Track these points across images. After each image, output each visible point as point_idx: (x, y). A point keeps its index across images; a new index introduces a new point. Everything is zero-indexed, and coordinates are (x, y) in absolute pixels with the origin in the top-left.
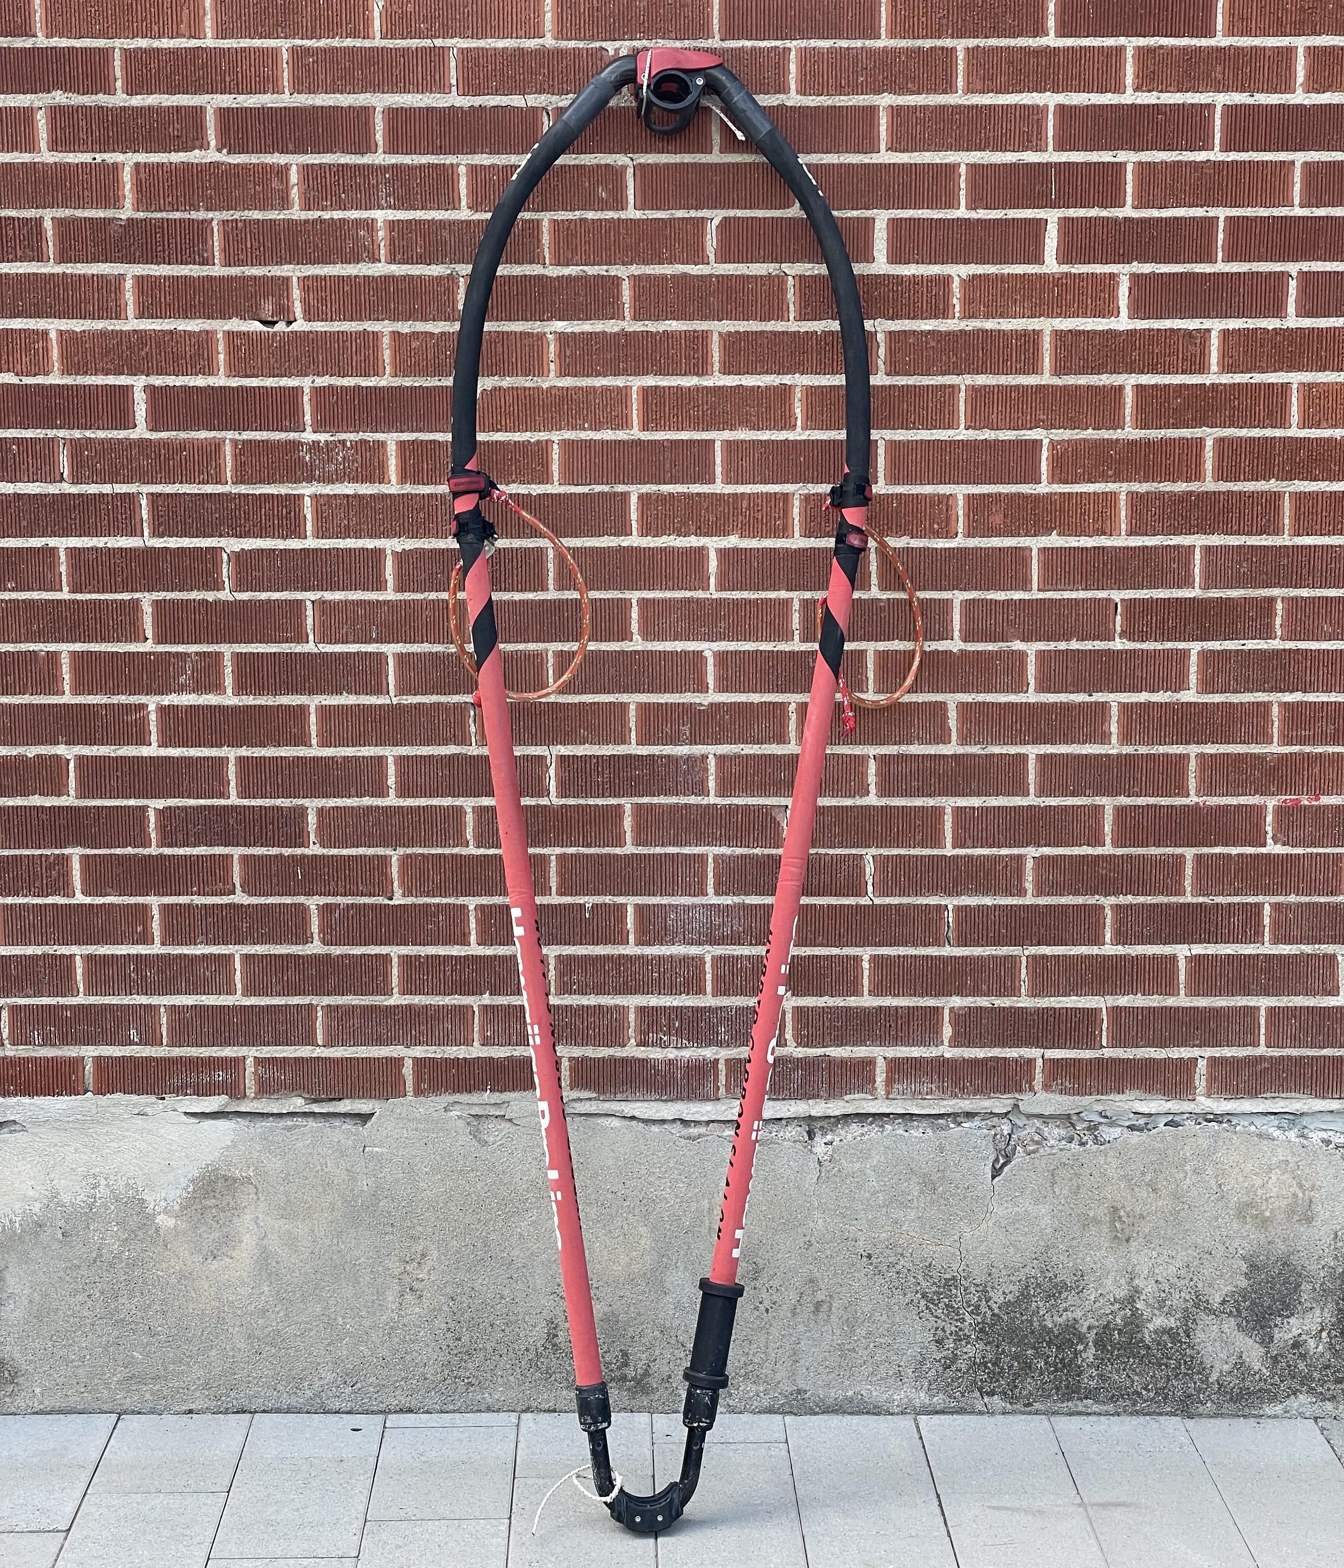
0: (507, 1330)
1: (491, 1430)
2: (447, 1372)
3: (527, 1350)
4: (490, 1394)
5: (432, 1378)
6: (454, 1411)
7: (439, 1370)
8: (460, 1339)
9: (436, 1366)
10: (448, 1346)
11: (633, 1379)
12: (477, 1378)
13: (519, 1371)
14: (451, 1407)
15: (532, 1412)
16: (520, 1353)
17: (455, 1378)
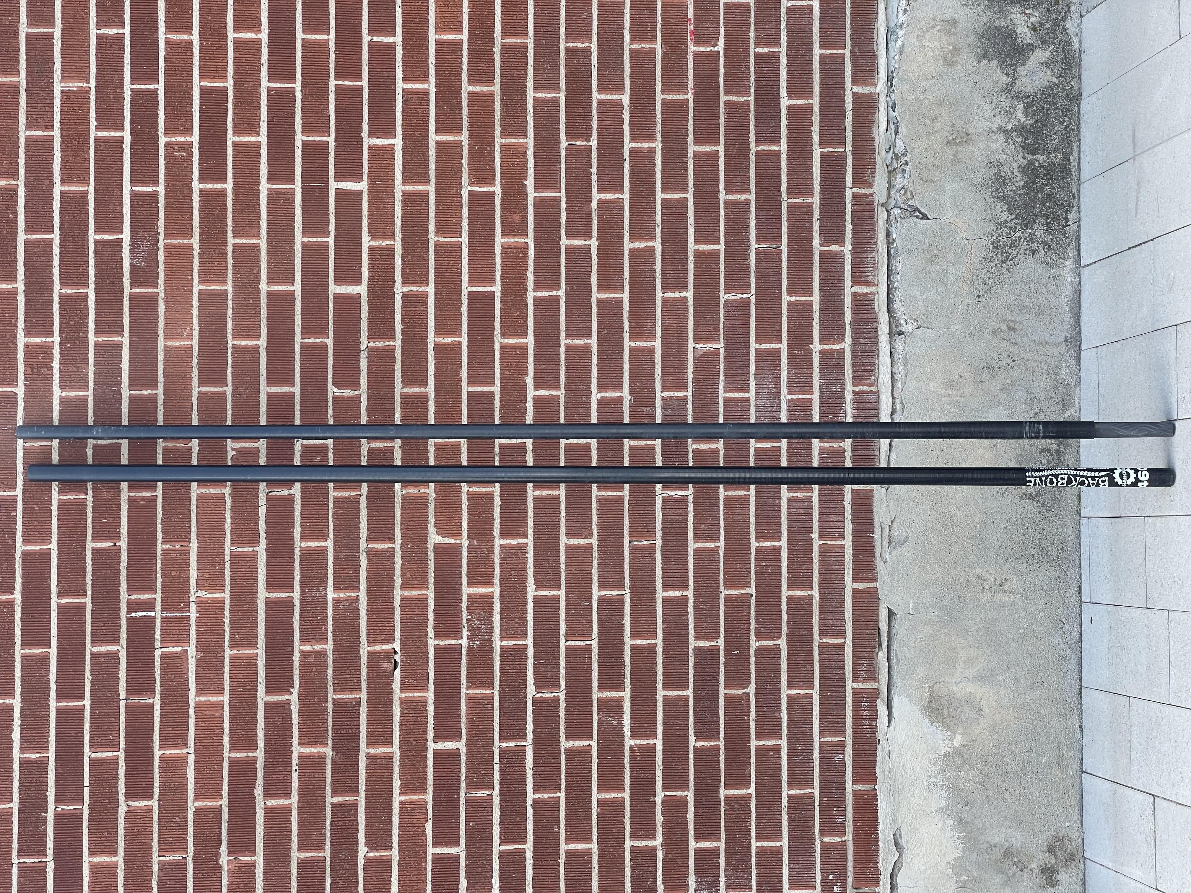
0: (1027, 525)
1: (1091, 535)
2: (1054, 564)
3: (1040, 513)
4: (1069, 536)
5: (1058, 573)
6: (1080, 559)
7: (1053, 568)
8: (1033, 555)
9: (1051, 571)
10: (1038, 563)
12: (1058, 545)
13: (1053, 518)
14: (1077, 561)
15: (1080, 510)
16: (1042, 517)
17: (1058, 558)
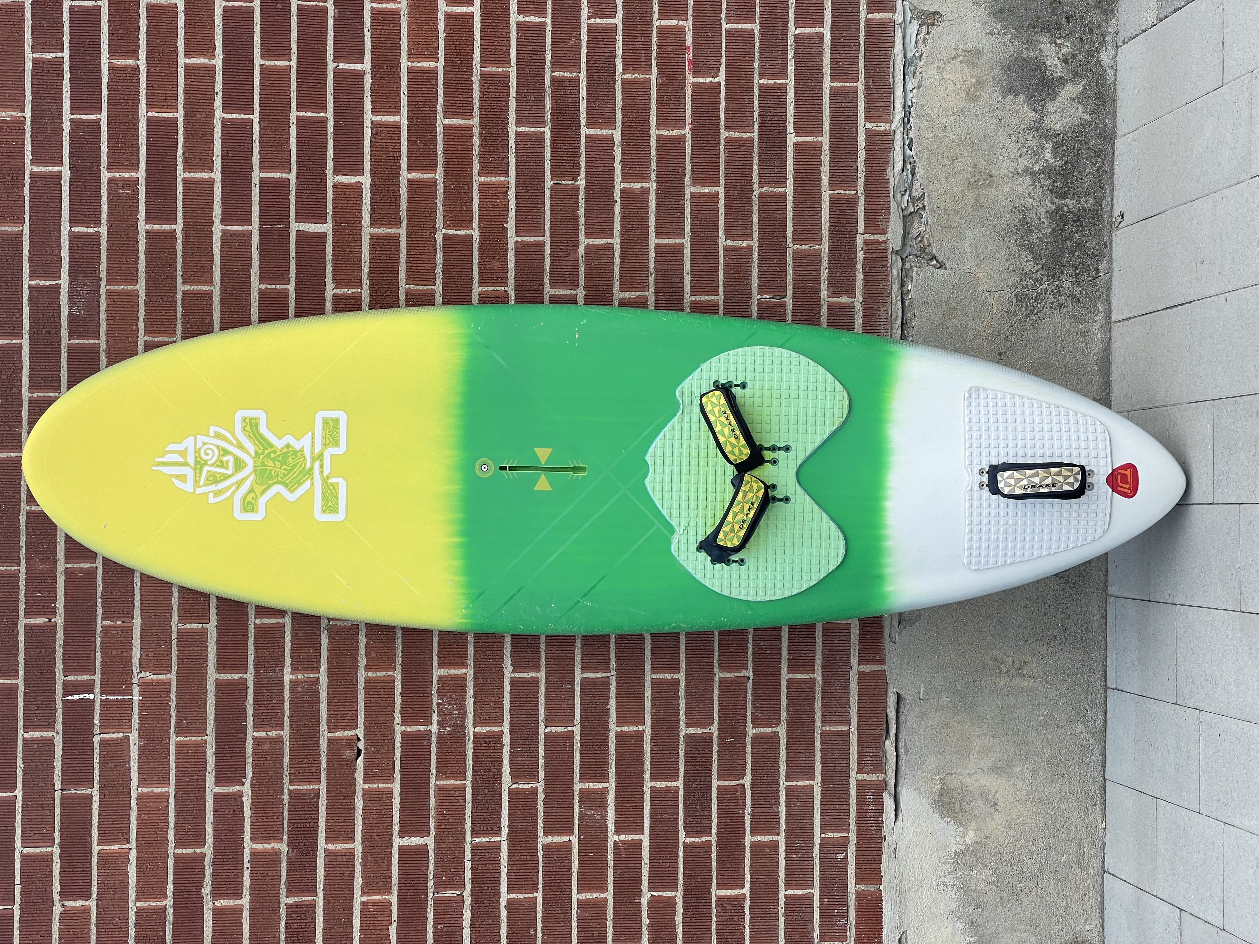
1: (1118, 616)
2: (1078, 646)
5: (1082, 656)
6: (1106, 641)
7: (1077, 651)
8: (1055, 637)
10: (1060, 644)
12: (1082, 625)
13: (1077, 596)
14: (1103, 643)
15: (1107, 587)
17: (1082, 639)
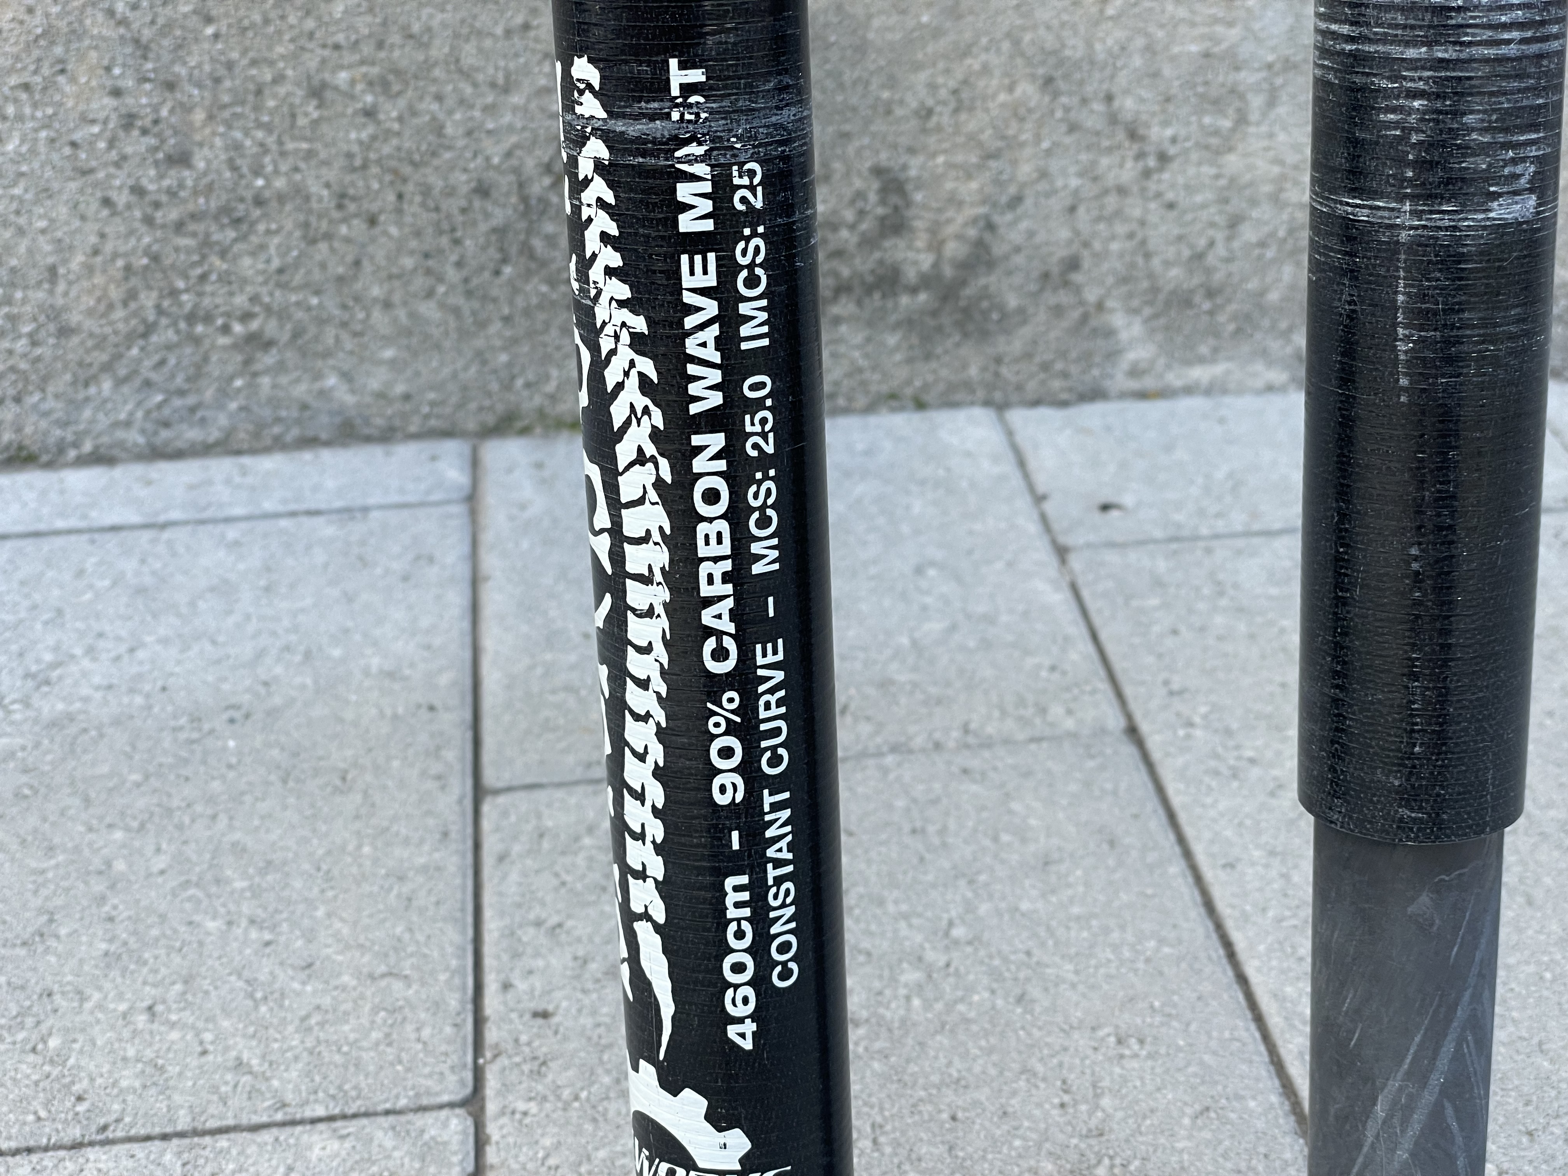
3: (483, 190)
4: (346, 376)
9: (99, 279)
11: (926, 281)
